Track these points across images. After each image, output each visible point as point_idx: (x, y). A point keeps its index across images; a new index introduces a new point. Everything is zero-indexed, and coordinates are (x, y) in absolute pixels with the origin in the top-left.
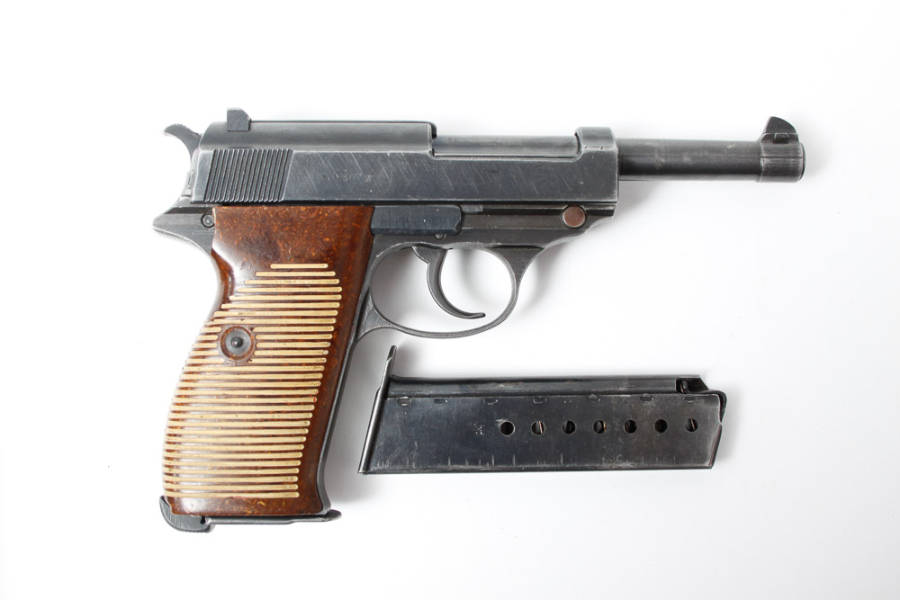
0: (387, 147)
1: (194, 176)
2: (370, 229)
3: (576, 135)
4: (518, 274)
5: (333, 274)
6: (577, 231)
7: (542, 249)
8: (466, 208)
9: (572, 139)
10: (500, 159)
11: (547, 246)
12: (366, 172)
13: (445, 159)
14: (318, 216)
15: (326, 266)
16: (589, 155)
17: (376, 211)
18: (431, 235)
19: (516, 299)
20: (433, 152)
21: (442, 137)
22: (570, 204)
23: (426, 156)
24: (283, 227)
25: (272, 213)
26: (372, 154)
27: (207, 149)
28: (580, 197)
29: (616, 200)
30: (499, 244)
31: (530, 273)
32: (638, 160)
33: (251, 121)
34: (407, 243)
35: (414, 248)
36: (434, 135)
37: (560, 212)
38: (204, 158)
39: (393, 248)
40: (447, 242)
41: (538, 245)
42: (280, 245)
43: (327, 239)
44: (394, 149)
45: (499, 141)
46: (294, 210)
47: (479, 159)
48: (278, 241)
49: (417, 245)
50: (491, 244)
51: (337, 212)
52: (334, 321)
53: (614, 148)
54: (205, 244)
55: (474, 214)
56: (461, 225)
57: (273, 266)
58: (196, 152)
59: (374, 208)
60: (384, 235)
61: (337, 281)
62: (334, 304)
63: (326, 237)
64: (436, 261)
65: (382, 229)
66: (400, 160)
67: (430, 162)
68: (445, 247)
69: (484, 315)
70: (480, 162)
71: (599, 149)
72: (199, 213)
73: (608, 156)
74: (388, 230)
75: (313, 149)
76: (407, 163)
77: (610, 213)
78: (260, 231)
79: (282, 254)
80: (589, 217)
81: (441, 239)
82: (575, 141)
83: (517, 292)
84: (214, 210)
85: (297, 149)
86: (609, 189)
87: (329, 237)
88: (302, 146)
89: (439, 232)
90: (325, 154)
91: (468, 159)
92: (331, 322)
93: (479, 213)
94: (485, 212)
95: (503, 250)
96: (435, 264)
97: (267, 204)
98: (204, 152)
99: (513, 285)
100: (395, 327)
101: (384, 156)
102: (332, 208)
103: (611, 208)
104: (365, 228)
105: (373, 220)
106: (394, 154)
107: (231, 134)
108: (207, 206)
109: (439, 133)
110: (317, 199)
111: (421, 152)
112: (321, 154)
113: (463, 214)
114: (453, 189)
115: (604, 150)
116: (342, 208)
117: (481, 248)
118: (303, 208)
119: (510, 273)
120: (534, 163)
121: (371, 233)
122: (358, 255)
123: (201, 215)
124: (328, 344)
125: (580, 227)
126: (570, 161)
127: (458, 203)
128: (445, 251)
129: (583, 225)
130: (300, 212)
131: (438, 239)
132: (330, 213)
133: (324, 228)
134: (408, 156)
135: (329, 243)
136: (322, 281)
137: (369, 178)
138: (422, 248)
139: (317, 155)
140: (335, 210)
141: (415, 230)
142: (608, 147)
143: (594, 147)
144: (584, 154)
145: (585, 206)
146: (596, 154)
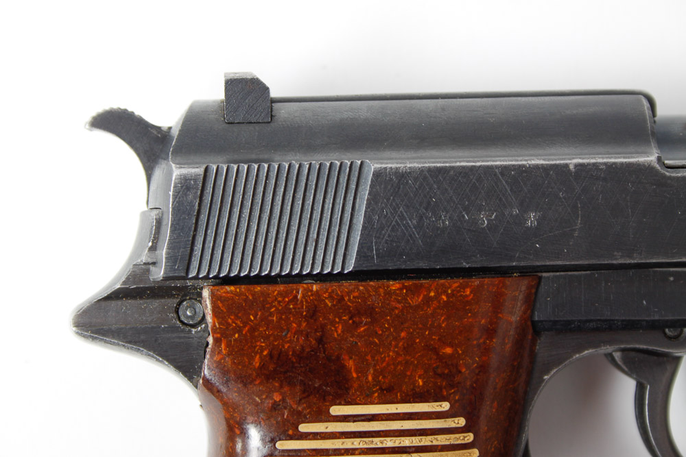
0: (566, 150)
1: (159, 222)
2: (533, 323)
5: (461, 422)
12: (526, 206)
14: (428, 300)
15: (446, 406)
17: (543, 288)
18: (656, 328)
20: (662, 158)
24: (357, 325)
25: (330, 297)
26: (537, 167)
27: (189, 164)
33: (274, 101)
34: (606, 349)
36: (654, 118)
38: (185, 185)
39: (579, 360)
42: (350, 364)
43: (448, 350)
44: (580, 155)
46: (376, 289)
48: (345, 357)
49: (623, 351)
51: (468, 291)
54: (189, 369)
57: (336, 410)
58: (158, 173)
59: (541, 280)
60: (560, 331)
61: (470, 437)
63: (446, 345)
64: (664, 381)
65: (555, 322)
66: (597, 179)
68: (682, 352)
72: (172, 296)
74: (569, 322)
75: (411, 159)
78: (307, 336)
79: (356, 385)
81: (676, 337)
84: (206, 293)
85: (379, 160)
87: (451, 346)
88: (387, 154)
89: (672, 324)
90: (440, 170)
96: (661, 388)
97: (320, 278)
98: (175, 171)
101: (562, 171)
102: (456, 283)
105: (538, 305)
106: (581, 165)
107: (235, 128)
108: (189, 283)
109: (662, 111)
110: (423, 265)
111: (642, 159)
112: (429, 169)
116: (476, 282)
118: (394, 285)
121: (532, 331)
123: (173, 302)
128: (678, 361)
130: (389, 293)
131: (670, 338)
132: (453, 295)
133: (440, 327)
134: (611, 168)
135: (451, 356)
136: (439, 437)
137: (532, 219)
138: (633, 354)
139: (422, 170)
140: (463, 287)
141: (625, 323)
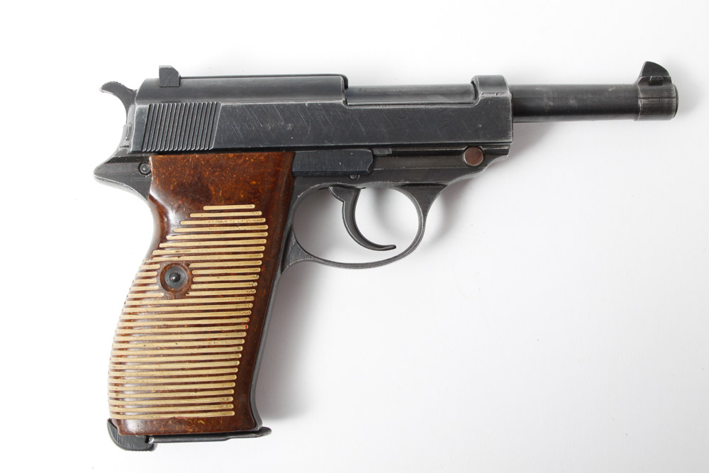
0: (305, 98)
1: (131, 129)
2: (292, 172)
3: (473, 83)
4: (424, 209)
5: (260, 213)
6: (477, 169)
7: (445, 186)
8: (377, 152)
9: (469, 87)
10: (407, 107)
11: (450, 183)
12: (287, 121)
13: (358, 108)
14: (245, 161)
15: (253, 206)
16: (485, 101)
17: (296, 155)
18: (346, 175)
19: (423, 232)
20: (346, 102)
21: (353, 88)
22: (470, 146)
23: (339, 106)
24: (215, 172)
25: (204, 160)
26: (292, 104)
27: (143, 103)
28: (479, 138)
29: (511, 140)
30: (408, 182)
31: (436, 208)
32: (532, 104)
33: (181, 78)
34: (324, 184)
35: (331, 188)
36: (346, 87)
37: (460, 153)
38: (141, 112)
39: (312, 189)
40: (361, 181)
41: (443, 183)
42: (212, 188)
43: (254, 183)
44: (311, 100)
45: (404, 90)
46: (223, 157)
47: (387, 107)
48: (209, 185)
49: (333, 186)
50: (400, 183)
51: (262, 158)
52: (262, 256)
53: (508, 94)
54: (144, 192)
55: (384, 156)
56: (372, 166)
57: (206, 208)
58: (131, 109)
59: (295, 154)
60: (304, 177)
61: (264, 220)
62: (261, 240)
63: (253, 180)
64: (352, 199)
65: (302, 172)
66: (317, 110)
67: (345, 111)
68: (359, 186)
69: (395, 247)
70: (389, 110)
71: (495, 95)
72: (136, 161)
73: (502, 101)
74: (308, 172)
75: (238, 101)
76: (324, 112)
77: (505, 153)
78: (193, 177)
79: (214, 197)
80: (487, 156)
81: (355, 179)
82: (472, 88)
83: (424, 225)
84: (150, 159)
85: (225, 102)
86: (505, 132)
87: (255, 180)
88: (229, 99)
89: (353, 173)
90: (250, 105)
91: (378, 107)
92: (259, 257)
93: (388, 155)
94: (394, 155)
95: (411, 187)
96: (350, 202)
97: (199, 152)
98: (137, 107)
99: (420, 219)
100: (320, 261)
101: (302, 106)
102: (257, 154)
103: (506, 148)
104: (286, 171)
105: (294, 164)
106: (311, 104)
107: (164, 89)
108: (144, 155)
109: (350, 85)
110: (243, 146)
111: (336, 102)
112: (246, 105)
113: (375, 156)
114: (365, 134)
115: (499, 95)
116: (266, 154)
117: (391, 187)
118: (231, 155)
119: (417, 208)
120: (437, 109)
121: (292, 176)
122: (280, 195)
123: (138, 164)
124: (257, 277)
125: (477, 167)
126: (469, 107)
127: (370, 147)
128: (358, 191)
129: (481, 164)
130: (229, 158)
131: (352, 180)
132: (256, 159)
133: (250, 172)
134: (324, 105)
135: (255, 185)
136: (251, 219)
137: (290, 126)
138: (338, 188)
139: (242, 106)
140: (260, 156)
141: (332, 172)
142: (503, 93)
143: (490, 93)
144: (481, 100)
145: (483, 146)
146: (492, 99)
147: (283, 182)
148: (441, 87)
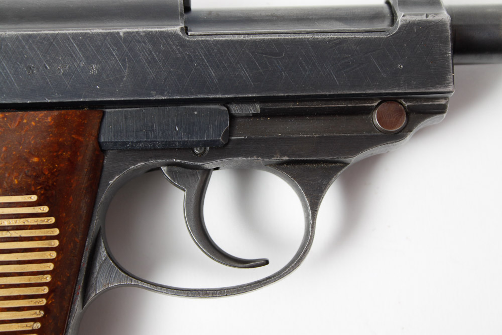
2: (99, 144)
3: (388, 3)
4: (313, 201)
5: (45, 209)
6: (396, 136)
7: (346, 164)
8: (236, 109)
9: (382, 7)
10: (282, 37)
11: (353, 160)
12: (90, 60)
13: (204, 38)
14: (22, 125)
15: (34, 198)
16: (409, 27)
17: (106, 116)
18: (186, 149)
19: (312, 237)
20: (186, 30)
21: (199, 12)
22: (386, 99)
23: (174, 35)
26: (98, 34)
28: (399, 86)
29: (451, 89)
30: (286, 158)
31: (331, 198)
32: (481, 36)
34: (153, 162)
35: (164, 169)
36: (187, 8)
37: (369, 111)
39: (134, 170)
40: (210, 158)
41: (342, 159)
43: (36, 160)
44: (130, 27)
45: (279, 13)
47: (252, 37)
49: (168, 165)
50: (274, 159)
51: (49, 119)
52: (48, 278)
53: (445, 16)
55: (247, 117)
56: (230, 132)
59: (104, 113)
60: (121, 150)
61: (52, 220)
62: (48, 253)
63: (34, 156)
64: (196, 186)
65: (116, 143)
66: (139, 42)
67: (183, 44)
68: (209, 165)
69: (266, 262)
70: (254, 42)
71: (424, 18)
73: (437, 27)
74: (125, 143)
75: (10, 29)
76: (150, 47)
77: (440, 110)
80: (412, 116)
81: (202, 154)
82: (387, 10)
83: (313, 227)
86: (440, 76)
87: (38, 156)
89: (197, 144)
90: (30, 36)
91: (236, 38)
92: (44, 281)
93: (255, 116)
94: (264, 114)
96: (194, 191)
99: (307, 217)
100: (140, 283)
101: (114, 36)
102: (41, 114)
103: (443, 102)
104: (91, 143)
105: (103, 131)
106: (128, 33)
111: (170, 29)
112: (23, 36)
113: (232, 117)
114: (216, 81)
115: (430, 18)
116: (56, 113)
117: (260, 167)
119: (303, 200)
120: (331, 40)
121: (101, 150)
122: (82, 179)
124: (40, 314)
125: (400, 131)
126: (383, 36)
127: (226, 102)
128: (207, 173)
129: (404, 128)
131: (197, 155)
132: (39, 122)
133: (30, 142)
134: (149, 35)
135: (37, 164)
136: (30, 219)
137: (94, 68)
138: (175, 168)
139: (17, 37)
140: (46, 116)
141: (164, 143)
142: (436, 14)
143: (416, 15)
144: (402, 26)
145: (407, 100)
146: (419, 24)
147: (85, 158)
148: (338, 9)
